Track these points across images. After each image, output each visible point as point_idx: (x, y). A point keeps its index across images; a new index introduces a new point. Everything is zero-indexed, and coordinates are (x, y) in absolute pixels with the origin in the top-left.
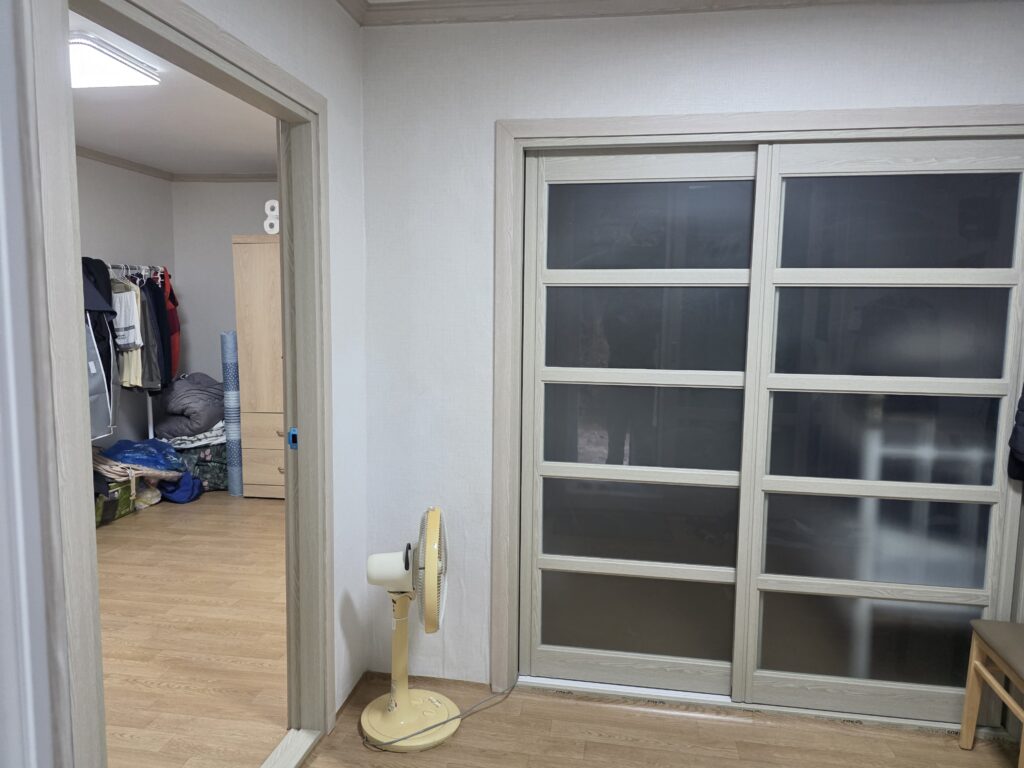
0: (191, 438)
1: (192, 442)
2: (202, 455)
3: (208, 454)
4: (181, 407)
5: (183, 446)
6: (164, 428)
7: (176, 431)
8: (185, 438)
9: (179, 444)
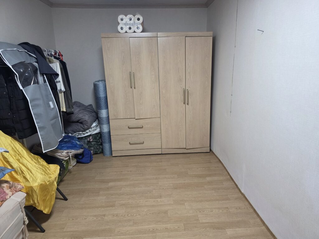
0: (84, 132)
1: (84, 134)
2: (88, 140)
3: (91, 139)
4: (77, 119)
5: (79, 136)
6: (70, 129)
7: (76, 130)
8: (81, 132)
9: (78, 136)
